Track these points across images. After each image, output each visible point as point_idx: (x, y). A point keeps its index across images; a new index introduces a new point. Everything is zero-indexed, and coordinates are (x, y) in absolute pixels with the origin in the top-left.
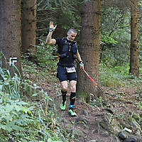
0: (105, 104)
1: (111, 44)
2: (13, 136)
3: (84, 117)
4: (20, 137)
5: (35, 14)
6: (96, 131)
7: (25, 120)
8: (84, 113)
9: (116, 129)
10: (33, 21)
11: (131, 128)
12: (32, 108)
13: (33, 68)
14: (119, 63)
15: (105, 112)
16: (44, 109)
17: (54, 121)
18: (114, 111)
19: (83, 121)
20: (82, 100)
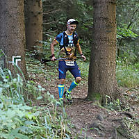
0: (124, 108)
3: (98, 123)
5: (41, 5)
7: (30, 127)
8: (98, 118)
9: (137, 136)
10: (39, 13)
12: (37, 114)
15: (123, 117)
17: (64, 128)
18: (133, 115)
19: (98, 127)
20: (97, 103)
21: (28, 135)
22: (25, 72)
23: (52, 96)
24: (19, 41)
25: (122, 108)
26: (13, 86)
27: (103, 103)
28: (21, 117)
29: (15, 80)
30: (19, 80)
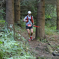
1: (49, 19)
2: (12, 54)
3: (39, 47)
4: (14, 55)
6: (44, 52)
7: (16, 48)
8: (39, 45)
9: (52, 51)
10: (19, 10)
11: (57, 51)
12: (19, 44)
13: (19, 28)
14: (52, 26)
15: (47, 45)
16: (23, 44)
17: (27, 48)
18: (50, 44)
20: (38, 40)
21: (15, 51)
22: (15, 30)
23: (24, 38)
24: (12, 19)
25: (47, 42)
26: (10, 34)
27: (40, 40)
28: (13, 45)
29: (11, 32)
30: (12, 32)
